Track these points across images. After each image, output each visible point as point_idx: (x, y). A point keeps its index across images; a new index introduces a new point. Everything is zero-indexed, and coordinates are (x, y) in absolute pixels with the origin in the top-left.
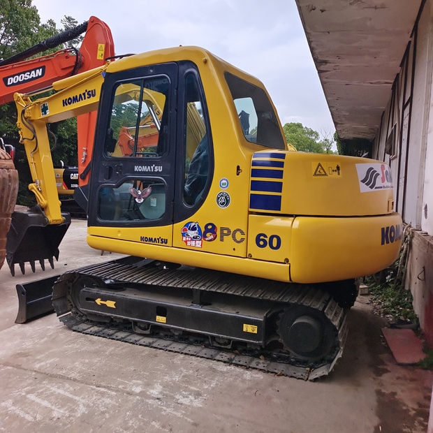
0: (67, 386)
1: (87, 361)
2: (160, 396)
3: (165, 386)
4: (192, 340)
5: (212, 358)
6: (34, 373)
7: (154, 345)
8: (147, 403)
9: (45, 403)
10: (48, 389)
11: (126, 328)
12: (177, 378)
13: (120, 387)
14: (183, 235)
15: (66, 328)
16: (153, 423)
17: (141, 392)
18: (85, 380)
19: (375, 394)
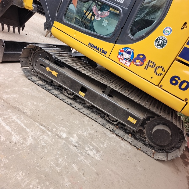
0: (23, 118)
1: (35, 103)
2: (77, 145)
3: (80, 137)
4: (94, 110)
5: (104, 126)
6: (3, 101)
7: (73, 106)
8: (69, 148)
9: (8, 128)
10: (10, 117)
11: (58, 89)
12: (86, 134)
13: (54, 130)
14: (119, 54)
15: (24, 76)
16: (73, 165)
17: (66, 138)
18: (33, 117)
19: (186, 179)
